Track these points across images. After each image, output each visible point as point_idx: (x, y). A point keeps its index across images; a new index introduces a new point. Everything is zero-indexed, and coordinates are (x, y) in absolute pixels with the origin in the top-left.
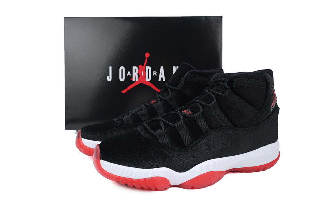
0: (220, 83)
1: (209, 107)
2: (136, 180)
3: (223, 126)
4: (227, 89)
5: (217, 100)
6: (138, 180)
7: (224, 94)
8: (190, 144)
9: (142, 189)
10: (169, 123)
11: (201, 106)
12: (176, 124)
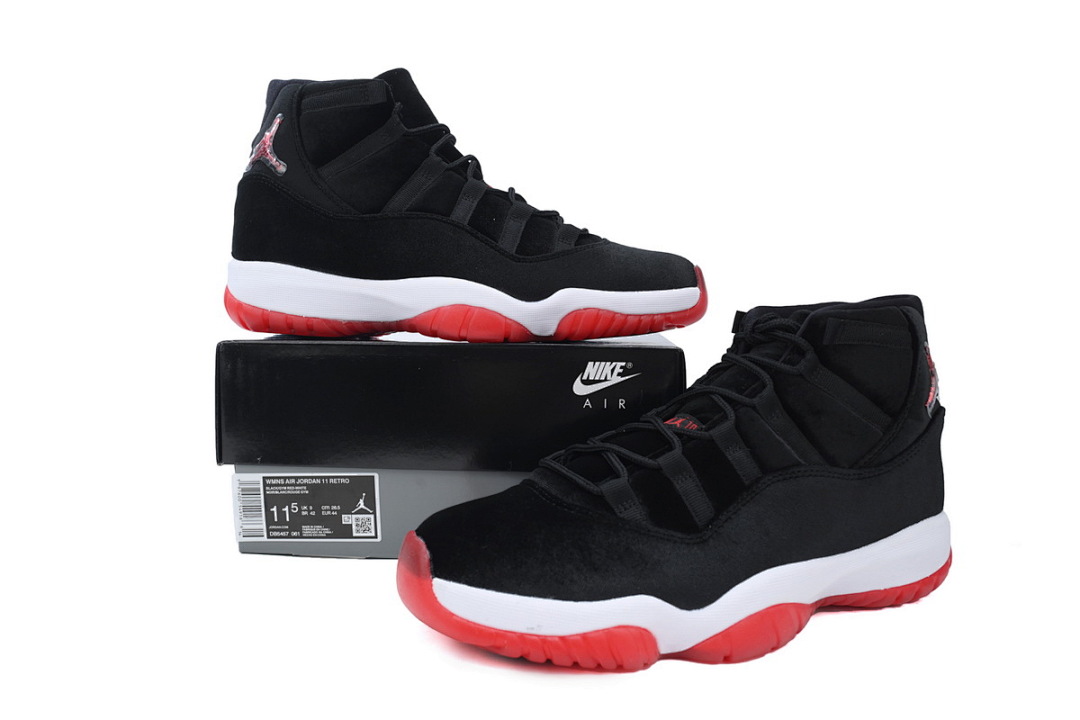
0: (780, 333)
1: (754, 408)
2: (557, 639)
3: (799, 464)
4: (802, 353)
5: (775, 386)
6: (563, 638)
7: (798, 367)
8: (711, 521)
9: (576, 667)
10: (639, 458)
11: (730, 404)
12: (661, 461)
